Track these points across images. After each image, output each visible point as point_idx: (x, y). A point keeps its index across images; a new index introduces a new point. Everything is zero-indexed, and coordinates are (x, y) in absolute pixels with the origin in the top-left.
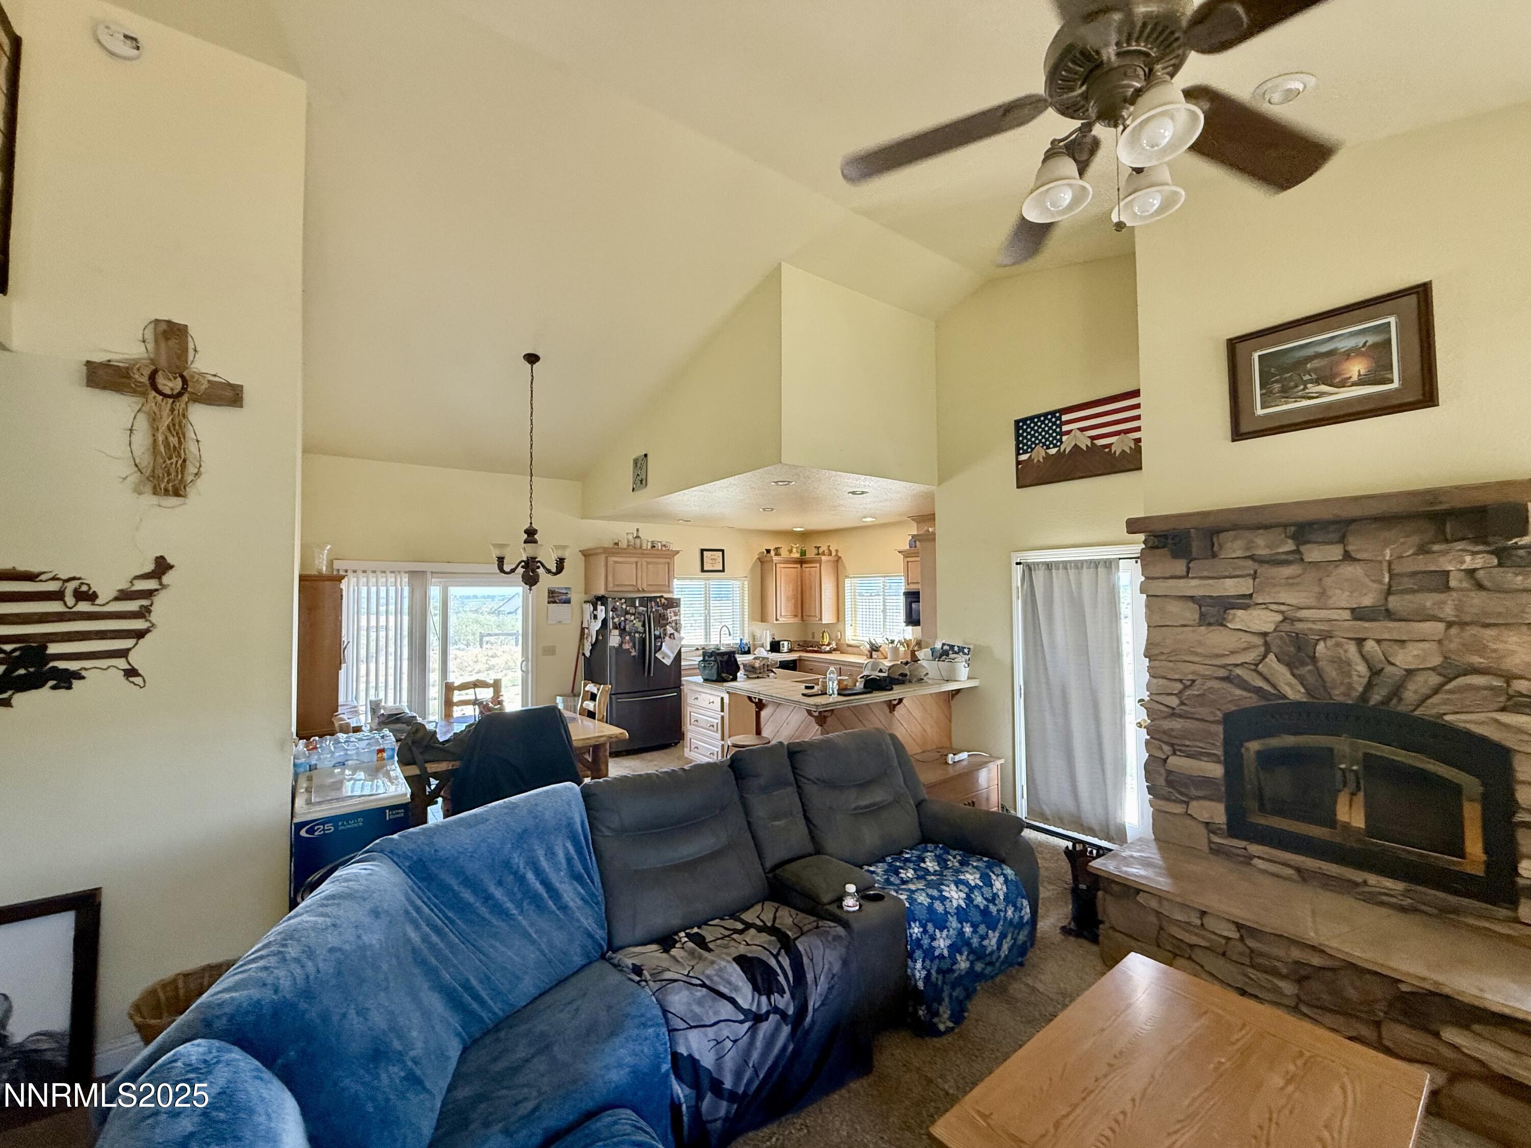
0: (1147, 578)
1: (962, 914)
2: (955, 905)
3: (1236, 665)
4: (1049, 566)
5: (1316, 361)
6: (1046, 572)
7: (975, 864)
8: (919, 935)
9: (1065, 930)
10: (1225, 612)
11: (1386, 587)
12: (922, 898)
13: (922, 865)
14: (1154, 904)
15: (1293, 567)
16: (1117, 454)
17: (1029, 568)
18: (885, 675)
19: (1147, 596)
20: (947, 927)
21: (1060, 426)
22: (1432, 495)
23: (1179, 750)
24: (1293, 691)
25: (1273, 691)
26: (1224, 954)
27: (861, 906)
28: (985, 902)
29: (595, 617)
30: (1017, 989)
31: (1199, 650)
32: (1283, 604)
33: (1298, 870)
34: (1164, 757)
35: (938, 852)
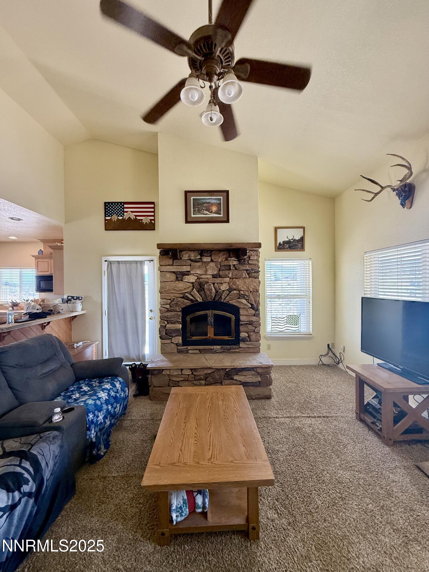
0: (160, 265)
1: (107, 402)
2: (104, 399)
3: (185, 293)
4: (119, 262)
5: (206, 204)
6: (118, 264)
7: (106, 381)
8: (92, 418)
9: (135, 396)
10: (183, 276)
11: (219, 269)
12: (90, 402)
13: (82, 390)
14: (168, 373)
15: (199, 263)
16: (144, 223)
17: (110, 263)
18: (41, 311)
19: (160, 272)
20: (103, 410)
21: (123, 208)
22: (231, 244)
23: (170, 322)
24: (200, 300)
25: (195, 300)
26: (187, 380)
27: (63, 417)
28: (115, 394)
30: (126, 423)
31: (176, 289)
32: (197, 274)
33: (199, 350)
34: (165, 325)
35: (86, 382)
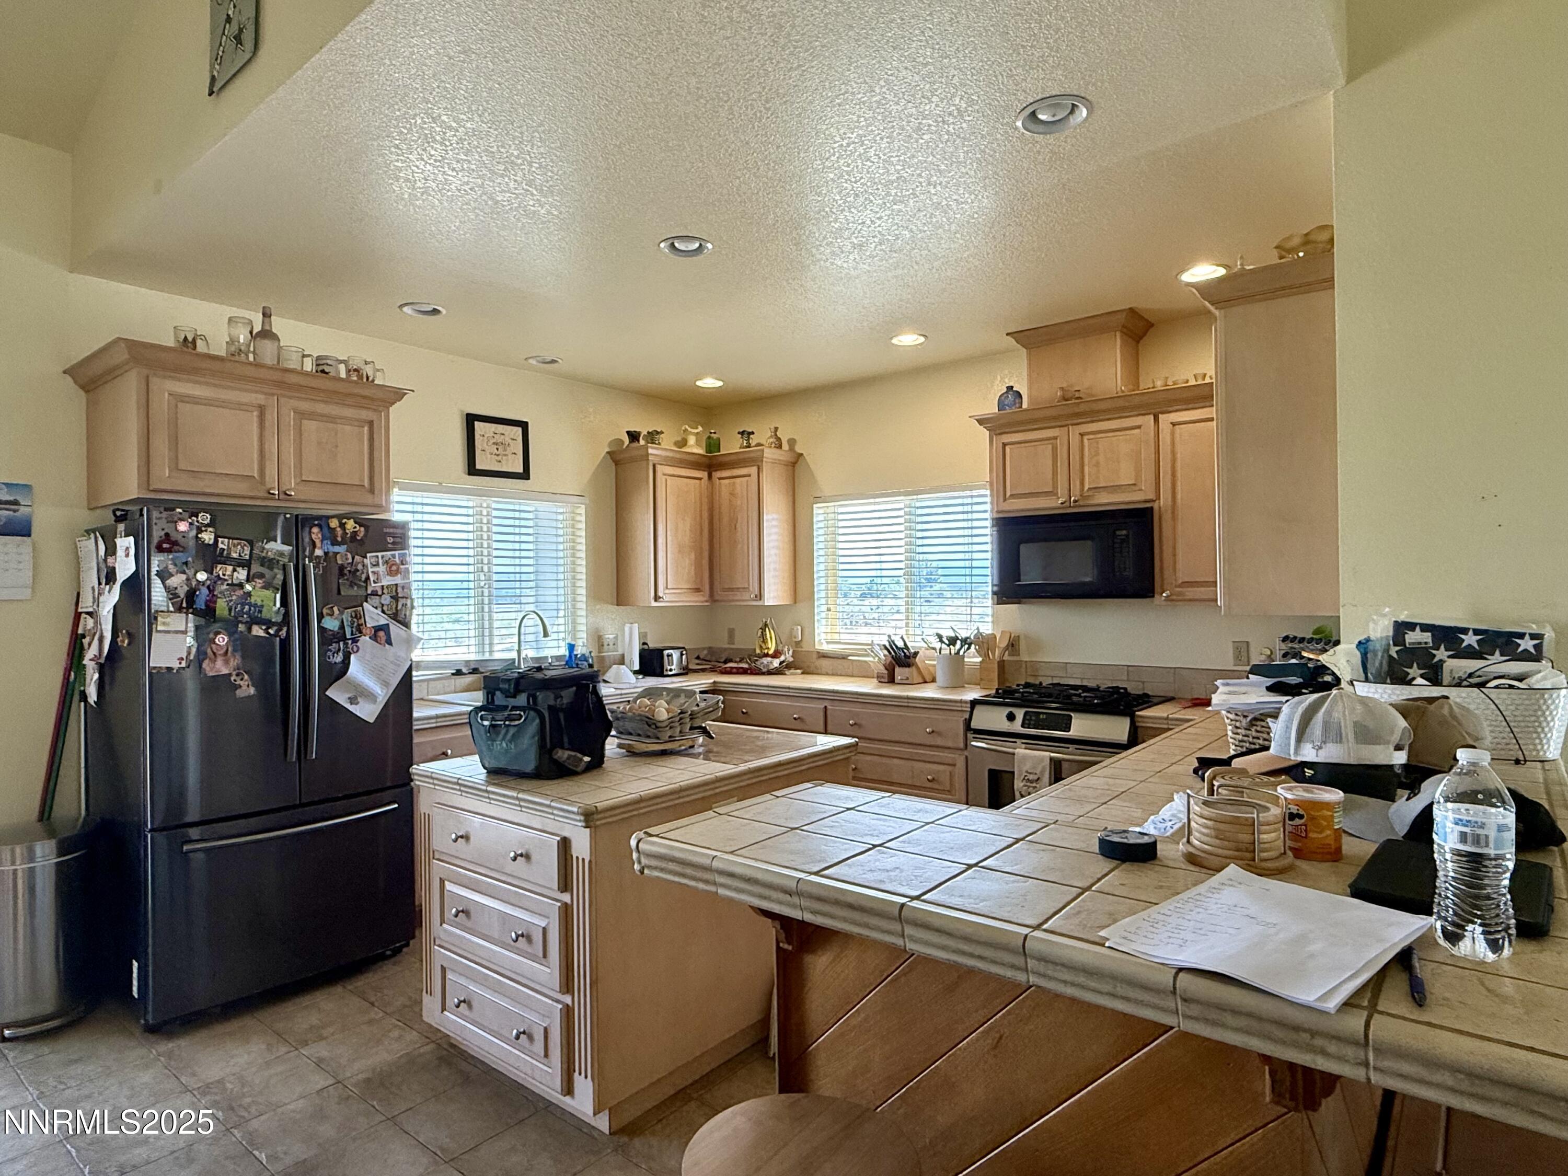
29: (110, 577)
